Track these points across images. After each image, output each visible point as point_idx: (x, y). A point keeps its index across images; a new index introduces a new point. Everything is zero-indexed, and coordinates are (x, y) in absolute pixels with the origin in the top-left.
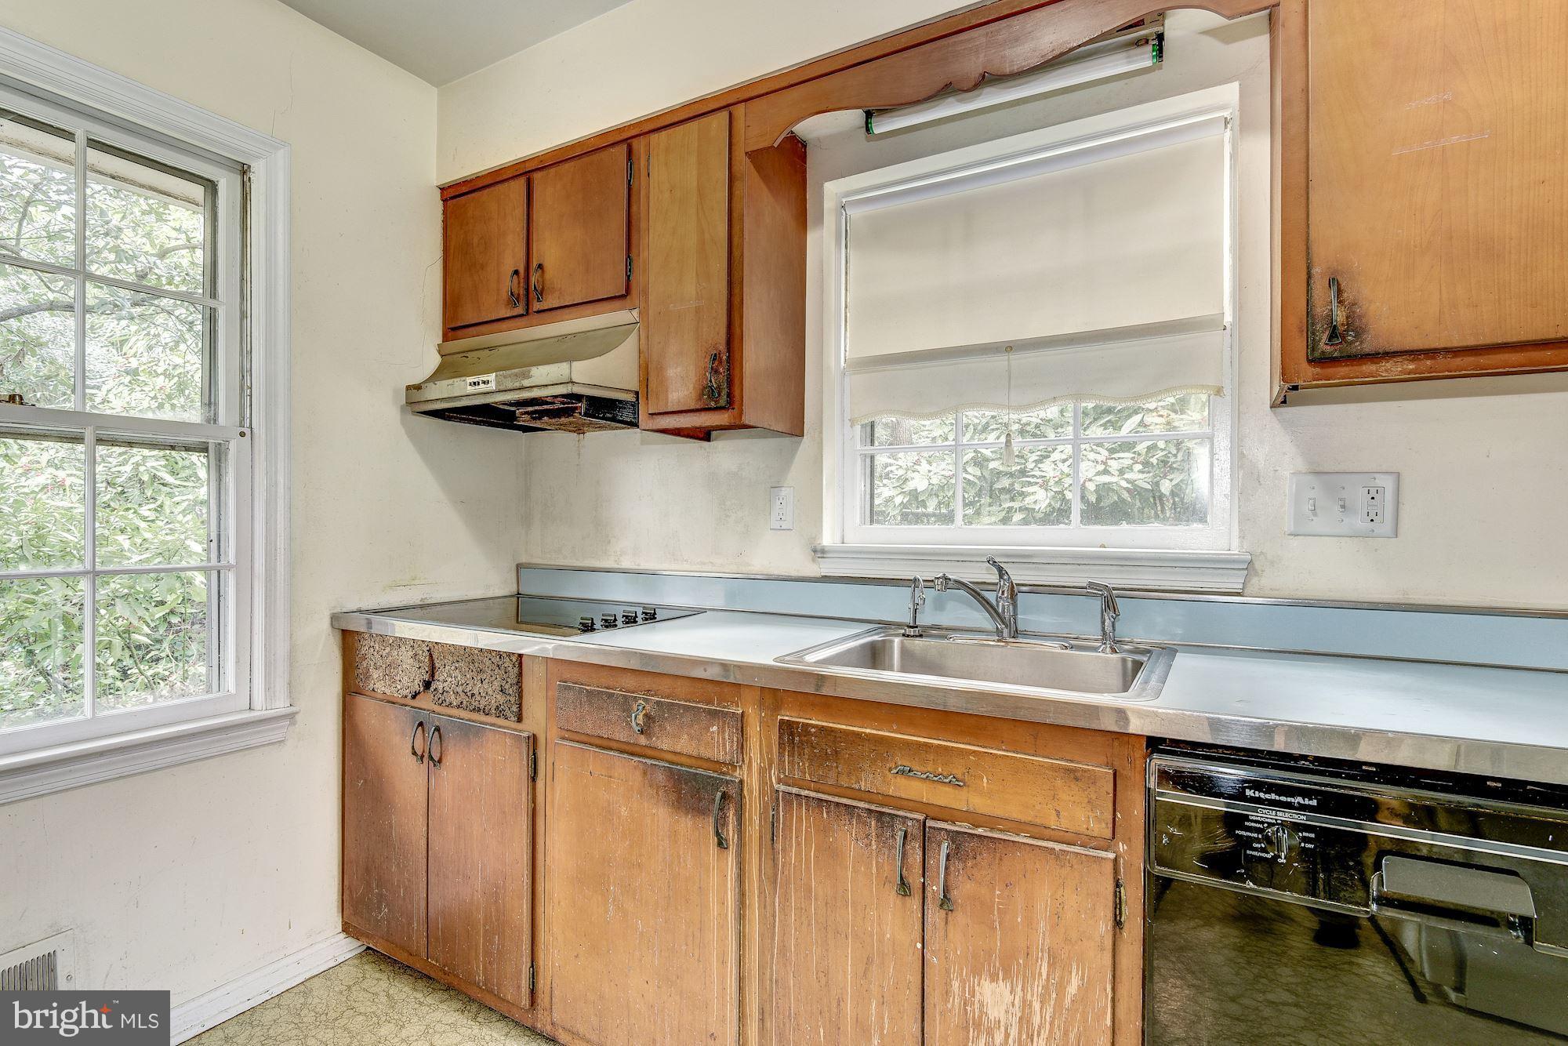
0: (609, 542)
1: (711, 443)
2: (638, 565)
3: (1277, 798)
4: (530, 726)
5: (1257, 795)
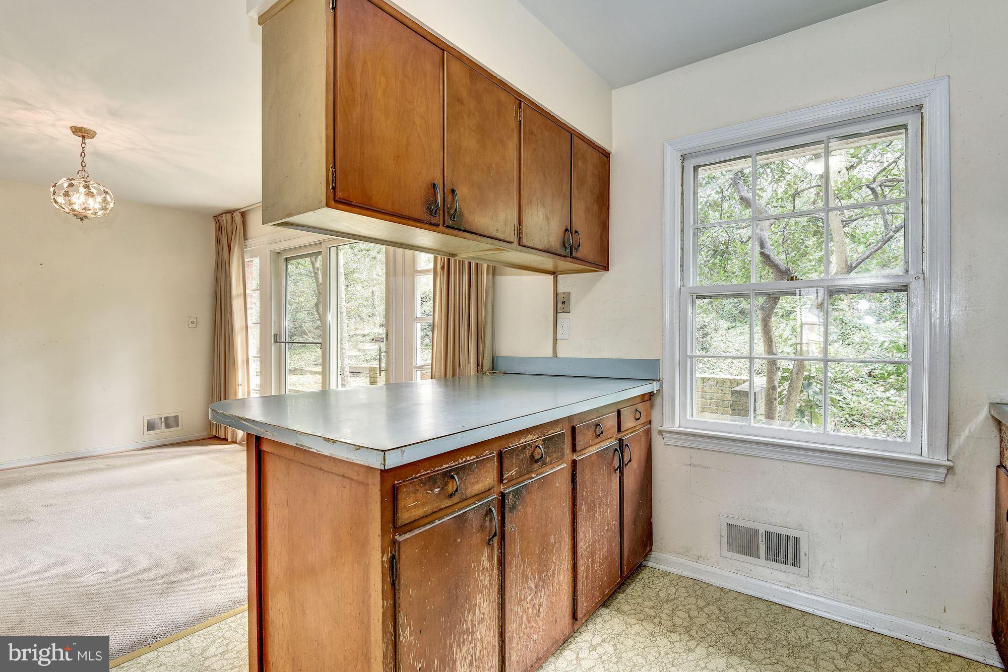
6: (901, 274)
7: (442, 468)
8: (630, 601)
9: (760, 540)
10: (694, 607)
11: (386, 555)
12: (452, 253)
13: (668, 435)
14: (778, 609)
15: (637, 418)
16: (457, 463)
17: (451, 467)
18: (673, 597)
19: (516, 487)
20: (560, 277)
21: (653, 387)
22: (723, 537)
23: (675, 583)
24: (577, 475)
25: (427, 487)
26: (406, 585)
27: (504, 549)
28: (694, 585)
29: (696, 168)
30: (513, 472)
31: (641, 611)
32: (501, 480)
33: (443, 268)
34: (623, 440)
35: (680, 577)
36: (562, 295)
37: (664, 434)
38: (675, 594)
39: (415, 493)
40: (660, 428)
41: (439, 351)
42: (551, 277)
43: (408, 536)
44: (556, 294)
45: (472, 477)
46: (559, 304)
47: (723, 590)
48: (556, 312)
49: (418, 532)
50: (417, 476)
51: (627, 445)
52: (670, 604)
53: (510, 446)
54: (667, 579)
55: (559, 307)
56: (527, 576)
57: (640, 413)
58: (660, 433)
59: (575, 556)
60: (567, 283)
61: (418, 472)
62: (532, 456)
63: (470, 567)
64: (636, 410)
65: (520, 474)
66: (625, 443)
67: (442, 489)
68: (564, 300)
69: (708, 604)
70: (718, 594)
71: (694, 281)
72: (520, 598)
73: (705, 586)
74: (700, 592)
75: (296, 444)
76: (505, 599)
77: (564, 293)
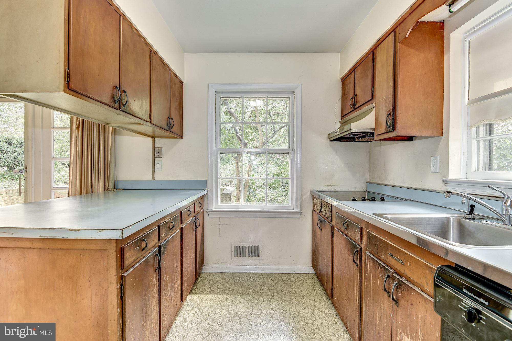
0: (387, 176)
1: (414, 141)
2: (394, 184)
3: (473, 296)
4: (333, 223)
5: (467, 292)
6: (287, 148)
7: (139, 236)
8: (199, 288)
9: (246, 250)
10: (225, 283)
11: (118, 285)
12: (107, 122)
13: (210, 213)
14: (253, 275)
15: (200, 206)
16: (144, 233)
17: (142, 235)
18: (216, 282)
19: (164, 242)
20: (156, 139)
21: (204, 192)
22: (232, 252)
23: (215, 276)
24: (183, 234)
25: (134, 246)
26: (128, 298)
27: (160, 273)
28: (222, 275)
29: (220, 98)
30: (163, 236)
31: (205, 291)
32: (159, 240)
33: (78, 128)
34: (196, 216)
35: (216, 273)
36: (158, 149)
37: (209, 213)
38: (216, 280)
39: (130, 251)
40: (207, 210)
41: (74, 178)
42: (151, 139)
43: (128, 272)
44: (154, 148)
45: (150, 239)
46: (156, 153)
47: (233, 273)
48: (154, 157)
49: (132, 270)
50: (130, 242)
51: (198, 219)
52: (215, 285)
53: (162, 223)
54: (211, 275)
55: (156, 155)
56: (168, 284)
57: (201, 204)
58: (207, 212)
59: (182, 272)
60: (160, 143)
61: (130, 240)
62: (169, 227)
63: (150, 284)
64: (200, 203)
65: (166, 236)
66: (197, 218)
67: (140, 247)
68: (159, 151)
69: (229, 280)
70: (232, 275)
71: (220, 146)
72: (166, 295)
73: (226, 274)
74: (225, 277)
75: (40, 236)
76: (161, 297)
77: (159, 148)
